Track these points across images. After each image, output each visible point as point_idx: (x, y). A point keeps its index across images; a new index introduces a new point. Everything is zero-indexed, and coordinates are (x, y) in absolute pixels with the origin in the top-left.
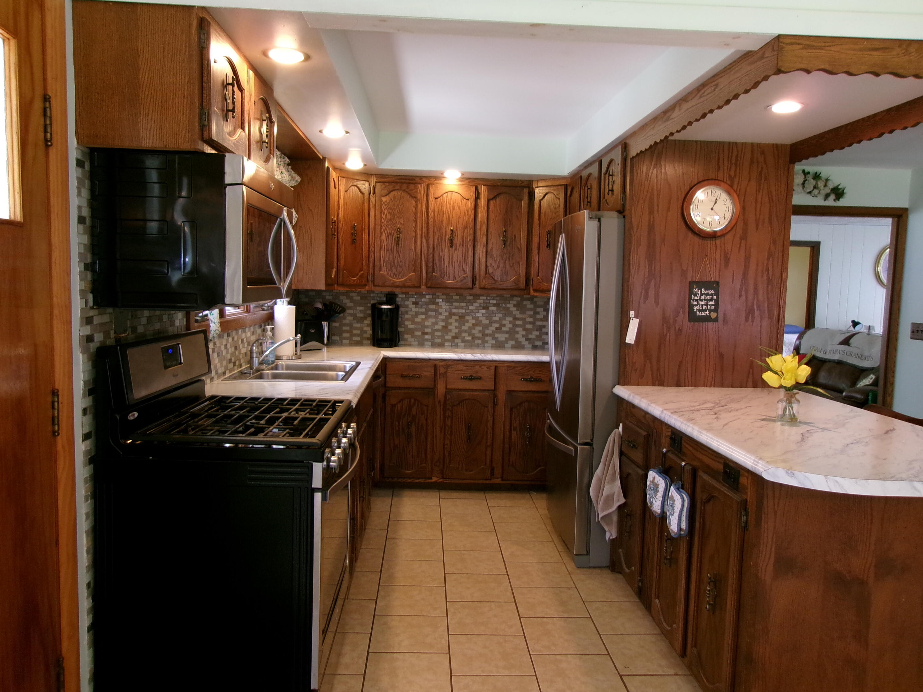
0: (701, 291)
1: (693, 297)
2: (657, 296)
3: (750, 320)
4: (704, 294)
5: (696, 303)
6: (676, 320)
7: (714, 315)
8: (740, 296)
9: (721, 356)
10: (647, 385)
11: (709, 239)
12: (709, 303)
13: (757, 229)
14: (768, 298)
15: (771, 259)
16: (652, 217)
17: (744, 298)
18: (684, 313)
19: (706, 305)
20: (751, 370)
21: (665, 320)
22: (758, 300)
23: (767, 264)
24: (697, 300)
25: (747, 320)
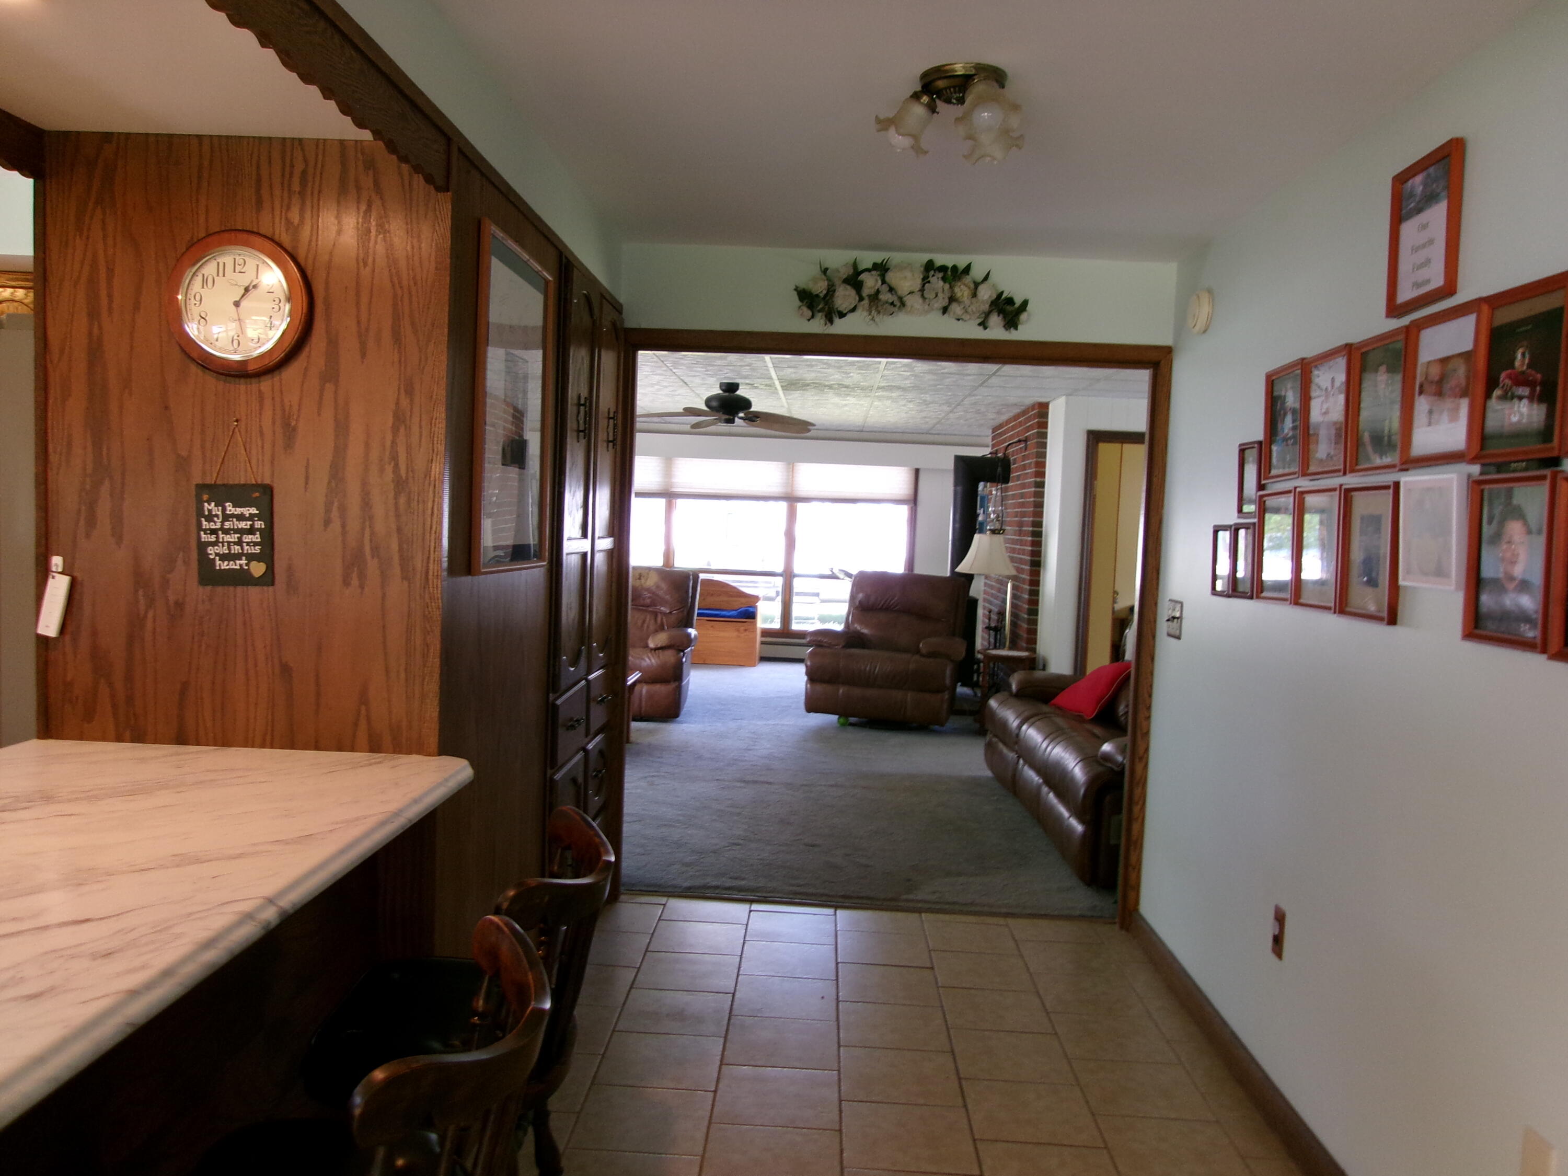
0: (224, 510)
1: (205, 524)
2: (117, 519)
3: (355, 582)
4: (233, 516)
5: (213, 538)
6: (167, 581)
7: (258, 569)
8: (327, 522)
9: (286, 670)
10: (104, 738)
11: (242, 380)
12: (247, 538)
13: (363, 355)
14: (399, 530)
15: (402, 430)
16: (96, 326)
17: (336, 525)
18: (186, 563)
19: (239, 543)
20: (363, 708)
21: (140, 579)
22: (373, 534)
23: (394, 442)
24: (213, 532)
25: (346, 582)
